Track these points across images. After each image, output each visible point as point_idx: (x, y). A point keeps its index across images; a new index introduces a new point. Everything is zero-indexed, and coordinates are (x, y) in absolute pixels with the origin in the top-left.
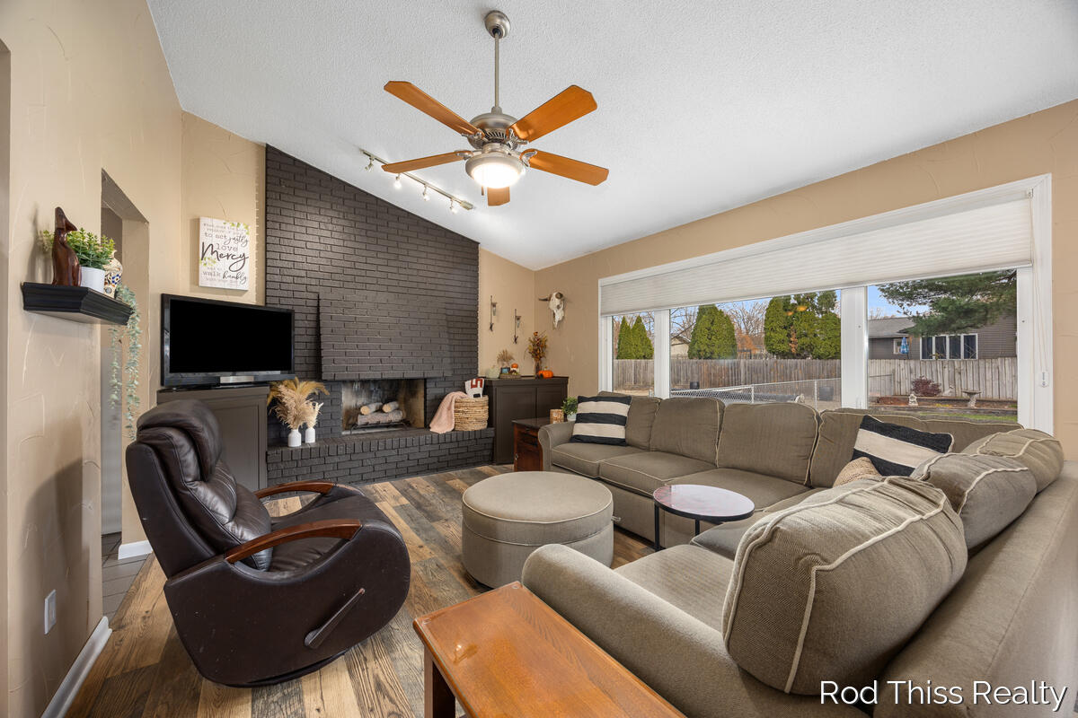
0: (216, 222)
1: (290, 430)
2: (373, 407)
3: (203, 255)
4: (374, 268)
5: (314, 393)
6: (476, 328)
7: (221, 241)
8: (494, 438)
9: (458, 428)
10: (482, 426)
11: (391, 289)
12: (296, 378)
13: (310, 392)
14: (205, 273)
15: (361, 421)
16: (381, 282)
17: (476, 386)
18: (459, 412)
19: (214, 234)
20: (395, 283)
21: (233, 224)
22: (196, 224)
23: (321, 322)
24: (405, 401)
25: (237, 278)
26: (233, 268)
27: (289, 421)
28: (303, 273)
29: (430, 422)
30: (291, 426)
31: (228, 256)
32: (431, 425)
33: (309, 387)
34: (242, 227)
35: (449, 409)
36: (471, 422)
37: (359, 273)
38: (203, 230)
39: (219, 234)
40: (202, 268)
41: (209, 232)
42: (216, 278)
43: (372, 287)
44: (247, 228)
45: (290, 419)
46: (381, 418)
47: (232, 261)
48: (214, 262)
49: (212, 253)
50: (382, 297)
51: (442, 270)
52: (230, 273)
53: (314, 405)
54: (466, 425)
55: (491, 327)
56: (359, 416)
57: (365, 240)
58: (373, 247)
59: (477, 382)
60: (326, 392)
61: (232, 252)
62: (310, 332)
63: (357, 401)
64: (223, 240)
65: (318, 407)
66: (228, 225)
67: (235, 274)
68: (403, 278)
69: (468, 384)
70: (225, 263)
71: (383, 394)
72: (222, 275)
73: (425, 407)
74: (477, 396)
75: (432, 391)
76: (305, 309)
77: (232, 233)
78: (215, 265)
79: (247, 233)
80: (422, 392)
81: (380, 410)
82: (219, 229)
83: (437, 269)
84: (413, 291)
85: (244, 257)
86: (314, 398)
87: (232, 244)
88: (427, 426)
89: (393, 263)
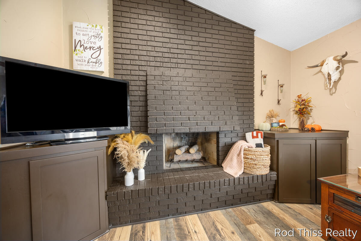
0: (83, 25)
1: (125, 173)
2: (183, 149)
3: (75, 48)
4: (183, 52)
5: (145, 142)
6: (252, 94)
7: (86, 38)
8: (277, 181)
9: (247, 171)
10: (266, 171)
11: (194, 67)
12: (133, 132)
13: (142, 141)
14: (77, 60)
15: (176, 159)
16: (188, 61)
17: (257, 137)
18: (248, 158)
19: (82, 33)
20: (197, 62)
21: (93, 26)
22: (71, 27)
23: (148, 91)
24: (202, 144)
25: (96, 63)
26: (94, 56)
27: (124, 166)
28: (137, 58)
29: (222, 162)
30: (126, 170)
31: (90, 48)
32: (223, 165)
33: (141, 138)
34: (98, 27)
35: (239, 155)
36: (259, 168)
37: (173, 56)
38: (75, 30)
39: (85, 33)
40: (75, 57)
41: (78, 32)
42: (83, 63)
43: (182, 66)
44: (101, 28)
45: (125, 164)
46: (188, 157)
47: (93, 51)
48: (82, 52)
49: (81, 46)
50: (189, 73)
51: (229, 52)
52: (92, 60)
53: (144, 152)
54: (254, 170)
55: (262, 94)
56: (175, 156)
57: (176, 31)
58: (182, 37)
59: (257, 135)
60: (152, 143)
61: (93, 45)
62: (142, 99)
63: (174, 144)
64: (87, 37)
65: (146, 153)
66: (90, 26)
67: (95, 60)
68: (202, 58)
69: (249, 135)
70: (89, 53)
71: (189, 140)
72: (87, 61)
73: (218, 151)
74: (258, 146)
75: (223, 141)
76: (138, 83)
77: (92, 32)
78: (82, 55)
79: (102, 32)
80: (215, 140)
81: (187, 151)
82: (85, 30)
83: (225, 51)
84: (209, 68)
85: (100, 48)
86: (144, 146)
87: (93, 40)
88: (219, 165)
89: (195, 48)
